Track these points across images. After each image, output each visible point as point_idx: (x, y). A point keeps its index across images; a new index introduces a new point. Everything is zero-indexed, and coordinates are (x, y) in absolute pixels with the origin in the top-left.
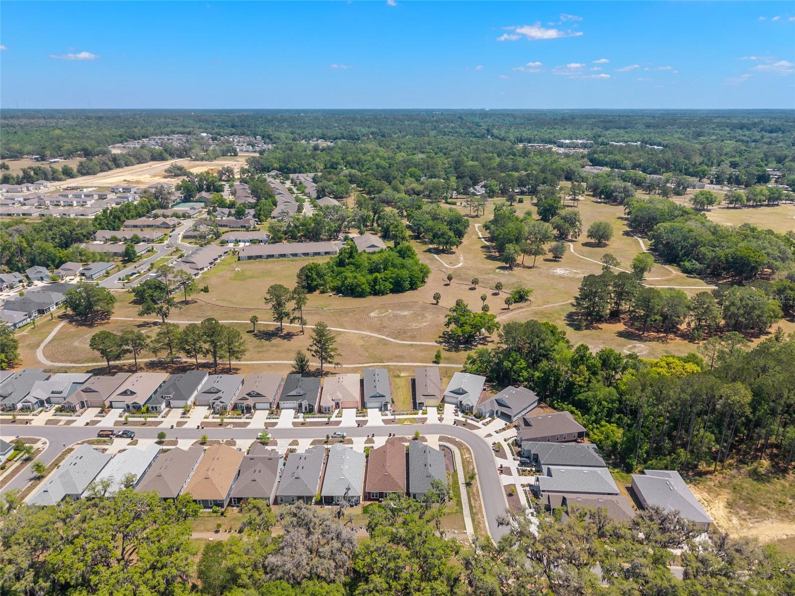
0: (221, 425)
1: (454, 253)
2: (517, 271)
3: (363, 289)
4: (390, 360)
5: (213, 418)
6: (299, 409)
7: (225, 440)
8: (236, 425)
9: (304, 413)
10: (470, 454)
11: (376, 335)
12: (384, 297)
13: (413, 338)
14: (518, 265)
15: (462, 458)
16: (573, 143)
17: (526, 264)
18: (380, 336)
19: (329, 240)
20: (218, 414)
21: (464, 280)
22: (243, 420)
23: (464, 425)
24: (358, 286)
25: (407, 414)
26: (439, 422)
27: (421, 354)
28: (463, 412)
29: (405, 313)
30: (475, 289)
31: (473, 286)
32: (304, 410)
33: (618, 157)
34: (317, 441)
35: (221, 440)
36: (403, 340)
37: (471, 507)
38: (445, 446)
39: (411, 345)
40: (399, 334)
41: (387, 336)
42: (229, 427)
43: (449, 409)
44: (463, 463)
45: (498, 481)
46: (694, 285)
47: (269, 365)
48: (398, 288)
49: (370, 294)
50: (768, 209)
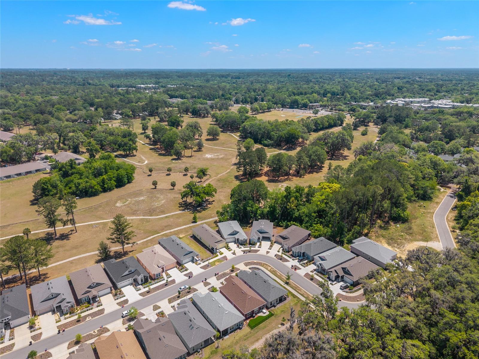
0: (78, 321)
1: (135, 156)
2: (184, 159)
3: (96, 190)
4: (163, 230)
5: (65, 319)
6: (135, 283)
7: (96, 331)
8: (93, 315)
9: (142, 284)
10: (270, 267)
11: (134, 218)
12: (113, 192)
13: (163, 212)
14: (183, 157)
15: (269, 270)
16: (148, 87)
17: (187, 155)
18: (138, 217)
19: (29, 161)
20: (67, 314)
21: (159, 171)
22: (95, 310)
23: (249, 252)
24: (92, 187)
25: (212, 258)
26: (234, 256)
27: (180, 220)
28: (241, 245)
29: (142, 198)
30: (170, 174)
31: (168, 173)
32: (140, 282)
33: (182, 93)
34: (171, 298)
35: (92, 332)
36: (158, 215)
37: (302, 295)
38: (253, 268)
39: (166, 217)
40: (151, 212)
41: (143, 216)
42: (87, 319)
43: (233, 246)
44: (272, 273)
45: (299, 275)
46: (275, 151)
47: (71, 262)
48: (120, 183)
49: (102, 192)
50: (269, 113)
